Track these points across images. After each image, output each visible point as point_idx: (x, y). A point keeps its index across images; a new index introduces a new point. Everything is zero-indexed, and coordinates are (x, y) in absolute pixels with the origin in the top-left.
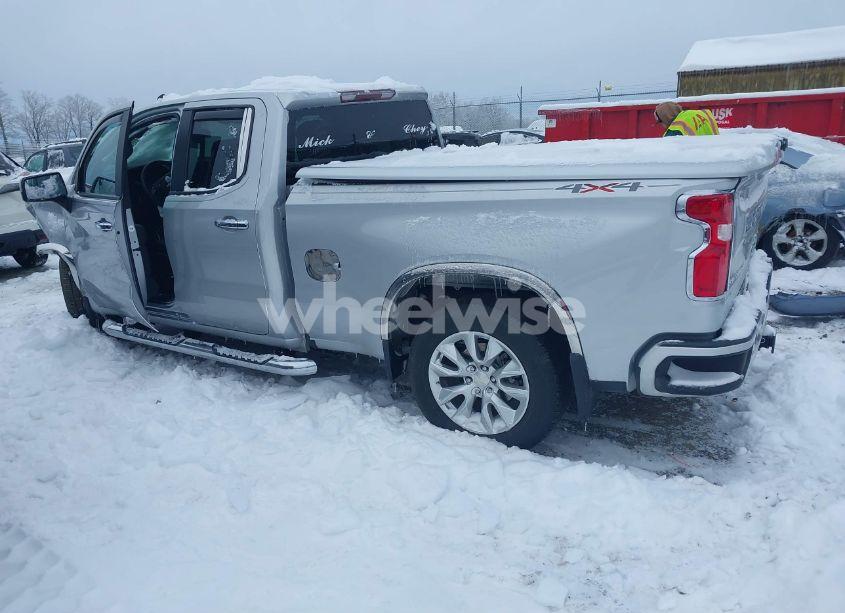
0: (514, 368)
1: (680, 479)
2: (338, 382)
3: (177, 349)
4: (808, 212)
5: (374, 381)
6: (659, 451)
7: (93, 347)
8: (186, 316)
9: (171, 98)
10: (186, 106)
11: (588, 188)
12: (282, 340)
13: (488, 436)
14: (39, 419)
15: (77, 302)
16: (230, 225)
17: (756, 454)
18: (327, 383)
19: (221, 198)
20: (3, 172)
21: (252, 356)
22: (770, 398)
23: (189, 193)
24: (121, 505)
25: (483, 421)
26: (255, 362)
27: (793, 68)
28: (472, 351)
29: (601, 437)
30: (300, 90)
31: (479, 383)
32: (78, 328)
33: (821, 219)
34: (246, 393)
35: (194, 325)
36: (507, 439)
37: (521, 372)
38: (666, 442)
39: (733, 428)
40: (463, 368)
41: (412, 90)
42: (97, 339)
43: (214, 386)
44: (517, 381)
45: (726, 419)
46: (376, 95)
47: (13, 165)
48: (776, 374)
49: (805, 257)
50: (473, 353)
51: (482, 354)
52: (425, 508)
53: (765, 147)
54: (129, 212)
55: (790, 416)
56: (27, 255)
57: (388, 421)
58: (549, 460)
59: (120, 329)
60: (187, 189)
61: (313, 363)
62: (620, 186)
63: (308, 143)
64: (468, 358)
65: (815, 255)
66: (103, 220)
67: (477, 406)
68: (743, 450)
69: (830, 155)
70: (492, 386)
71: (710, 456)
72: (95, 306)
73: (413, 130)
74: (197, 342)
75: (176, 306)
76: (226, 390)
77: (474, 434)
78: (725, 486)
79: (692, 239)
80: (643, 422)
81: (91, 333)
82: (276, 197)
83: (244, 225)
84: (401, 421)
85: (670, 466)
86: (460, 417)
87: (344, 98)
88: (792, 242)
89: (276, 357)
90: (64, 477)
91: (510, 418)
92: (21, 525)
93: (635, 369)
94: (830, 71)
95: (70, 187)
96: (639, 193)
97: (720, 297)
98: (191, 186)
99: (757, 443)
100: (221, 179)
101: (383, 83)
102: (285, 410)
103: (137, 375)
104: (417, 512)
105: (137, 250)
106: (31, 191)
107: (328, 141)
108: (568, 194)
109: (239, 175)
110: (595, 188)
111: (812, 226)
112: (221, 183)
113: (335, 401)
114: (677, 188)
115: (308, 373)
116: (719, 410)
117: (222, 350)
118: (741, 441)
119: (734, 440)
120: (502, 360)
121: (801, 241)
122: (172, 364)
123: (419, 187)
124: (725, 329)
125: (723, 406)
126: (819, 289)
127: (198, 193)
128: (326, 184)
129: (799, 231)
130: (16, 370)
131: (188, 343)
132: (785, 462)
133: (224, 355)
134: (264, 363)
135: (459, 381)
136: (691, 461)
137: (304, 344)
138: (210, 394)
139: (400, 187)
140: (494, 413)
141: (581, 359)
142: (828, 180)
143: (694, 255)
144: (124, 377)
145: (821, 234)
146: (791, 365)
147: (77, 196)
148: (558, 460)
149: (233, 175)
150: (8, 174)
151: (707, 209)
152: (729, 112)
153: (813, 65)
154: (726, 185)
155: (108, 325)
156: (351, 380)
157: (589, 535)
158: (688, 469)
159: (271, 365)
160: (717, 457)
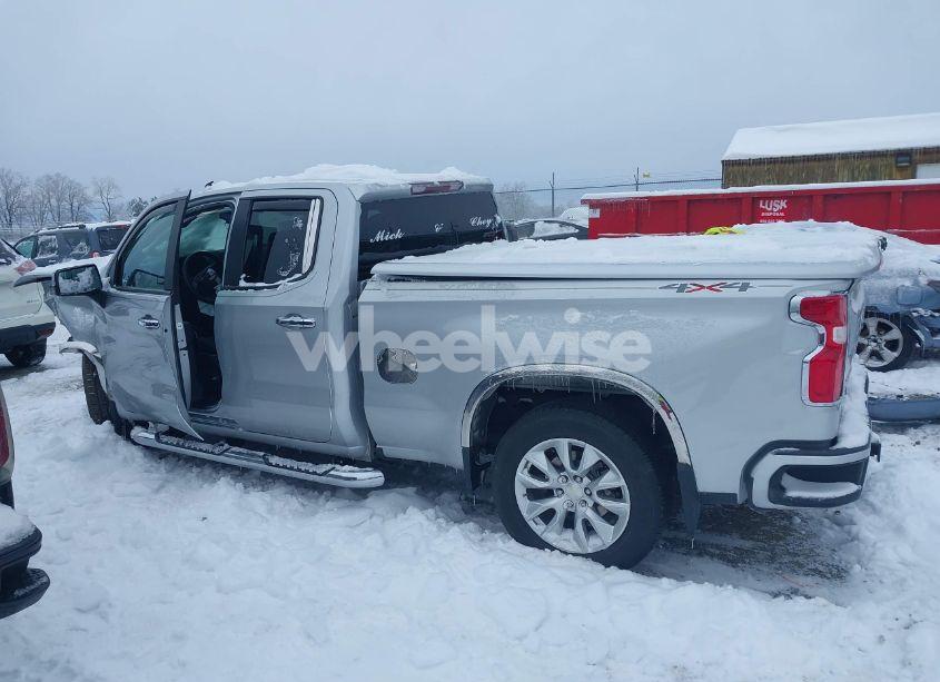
0: (612, 479)
1: (801, 600)
2: (403, 494)
3: (222, 459)
4: (881, 311)
5: (440, 494)
6: (766, 570)
7: (120, 457)
8: (234, 422)
9: (222, 187)
10: (243, 195)
11: (694, 287)
12: (344, 448)
13: (583, 555)
14: (66, 540)
15: (101, 407)
16: (292, 322)
17: (870, 572)
18: (393, 496)
19: (283, 294)
20: (3, 261)
21: (310, 467)
22: (874, 510)
23: (246, 289)
24: (179, 638)
25: (576, 538)
26: (315, 473)
27: (843, 158)
28: (566, 460)
29: (700, 555)
30: (373, 181)
31: (572, 494)
32: (104, 435)
33: (895, 317)
34: (301, 509)
35: (240, 432)
36: (605, 558)
37: (621, 483)
38: (772, 559)
39: (841, 544)
40: (554, 480)
41: (477, 182)
42: (124, 448)
43: (263, 500)
44: (616, 494)
45: (830, 533)
46: (445, 186)
47: (15, 253)
48: (878, 484)
49: (880, 358)
50: (566, 462)
51: (576, 463)
52: (526, 636)
53: (870, 247)
54: (178, 307)
55: (899, 530)
56: (21, 353)
57: (470, 540)
58: (654, 581)
59: (153, 437)
60: (242, 283)
61: (381, 474)
62: (730, 286)
63: (380, 237)
64: (560, 468)
65: (890, 356)
66: (148, 317)
67: (569, 522)
68: (857, 568)
69: (901, 251)
70: (587, 499)
71: (822, 575)
72: (122, 411)
73: (480, 223)
74: (245, 451)
75: (221, 411)
76: (278, 505)
77: (566, 553)
78: (850, 608)
79: (806, 342)
80: (743, 538)
81: (116, 441)
82: (346, 294)
83: (311, 323)
84: (482, 540)
85: (782, 586)
86: (550, 534)
87: (414, 190)
88: (866, 342)
89: (338, 467)
90: (110, 605)
91: (607, 535)
92: (68, 662)
93: (747, 478)
94: (879, 162)
95: (105, 280)
96: (749, 293)
97: (836, 403)
98: (246, 280)
99: (870, 560)
100: (284, 274)
101: (450, 174)
102: (351, 527)
103: (172, 488)
104: (517, 642)
105: (184, 349)
106: (65, 285)
107: (398, 235)
108: (672, 293)
109: (305, 270)
110: (702, 287)
111: (884, 324)
112: (284, 278)
113: (405, 516)
114: (791, 289)
115: (373, 485)
116: (821, 523)
117: (274, 460)
118: (853, 558)
119: (844, 556)
120: (599, 470)
121: (875, 341)
122: (210, 476)
123: (508, 284)
124: (841, 435)
125: (826, 520)
126: (899, 393)
127: (256, 289)
128: (404, 280)
129: (872, 330)
130: (36, 484)
131: (233, 452)
132: (904, 580)
133: (277, 466)
134: (325, 473)
135: (549, 493)
136: (801, 581)
137: (368, 453)
138: (262, 509)
139: (487, 285)
140: (589, 529)
141: (689, 469)
142: (900, 277)
143: (809, 358)
144: (157, 491)
145: (895, 334)
146: (892, 474)
147: (112, 290)
148: (665, 580)
149: (298, 269)
150: (9, 263)
151: (820, 311)
152: (783, 204)
153: (862, 155)
154: (840, 286)
155: (137, 432)
156: (417, 493)
157: (710, 664)
158: (802, 590)
159: (332, 476)
160: (829, 576)
